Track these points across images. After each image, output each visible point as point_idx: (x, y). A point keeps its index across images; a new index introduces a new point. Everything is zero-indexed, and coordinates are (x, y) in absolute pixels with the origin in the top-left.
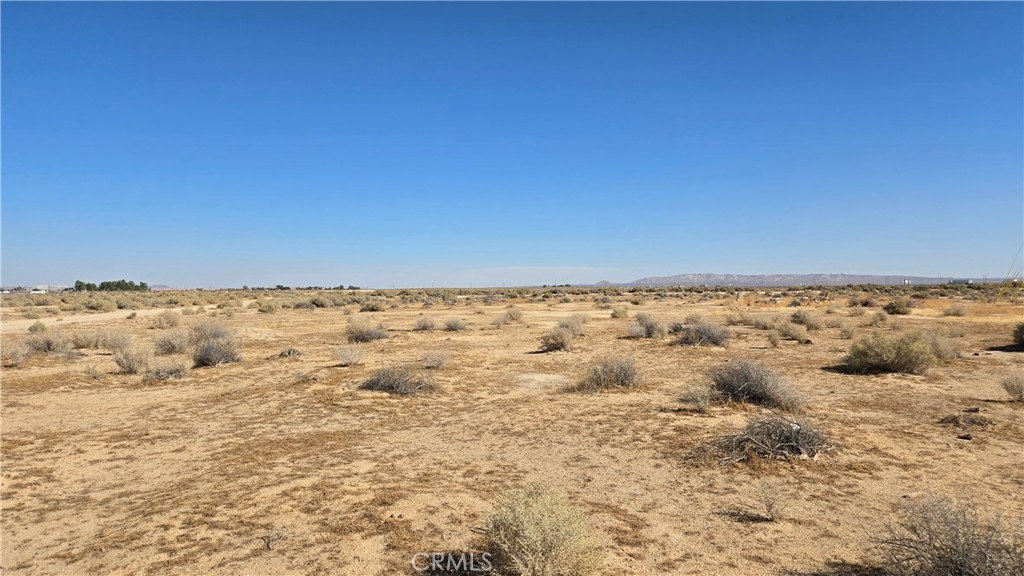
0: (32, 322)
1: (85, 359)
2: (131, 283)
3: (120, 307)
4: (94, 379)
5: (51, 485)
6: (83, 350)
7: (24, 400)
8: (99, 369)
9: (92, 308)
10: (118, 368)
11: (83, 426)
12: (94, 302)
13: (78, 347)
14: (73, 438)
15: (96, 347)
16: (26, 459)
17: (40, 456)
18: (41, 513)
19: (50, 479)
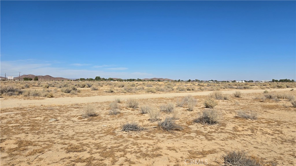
0: (264, 90)
1: (281, 101)
2: (289, 80)
3: (287, 87)
4: (286, 108)
5: (282, 135)
6: (280, 99)
7: (268, 110)
8: (287, 105)
9: (279, 87)
10: (292, 105)
11: (287, 121)
12: (280, 86)
13: (278, 98)
14: (285, 123)
15: (283, 98)
16: (274, 127)
17: (277, 127)
18: (282, 142)
19: (282, 133)
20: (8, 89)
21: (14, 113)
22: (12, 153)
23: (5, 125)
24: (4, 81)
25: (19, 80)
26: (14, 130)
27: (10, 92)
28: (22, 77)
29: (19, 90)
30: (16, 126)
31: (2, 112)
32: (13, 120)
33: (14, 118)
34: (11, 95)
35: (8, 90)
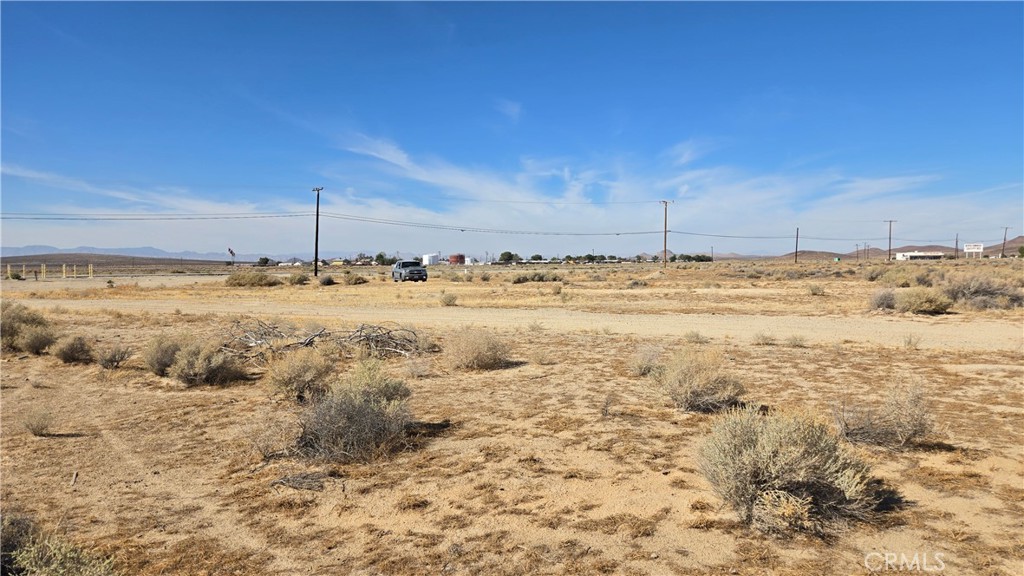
20: (974, 285)
21: (1004, 371)
22: (1018, 504)
23: (978, 405)
24: (954, 261)
25: (1003, 256)
26: (1009, 428)
27: (980, 298)
28: (1014, 245)
29: (1011, 291)
30: (1016, 415)
31: (963, 361)
32: (1002, 392)
33: (1004, 388)
34: (985, 306)
35: (972, 290)
